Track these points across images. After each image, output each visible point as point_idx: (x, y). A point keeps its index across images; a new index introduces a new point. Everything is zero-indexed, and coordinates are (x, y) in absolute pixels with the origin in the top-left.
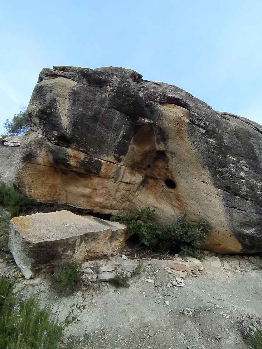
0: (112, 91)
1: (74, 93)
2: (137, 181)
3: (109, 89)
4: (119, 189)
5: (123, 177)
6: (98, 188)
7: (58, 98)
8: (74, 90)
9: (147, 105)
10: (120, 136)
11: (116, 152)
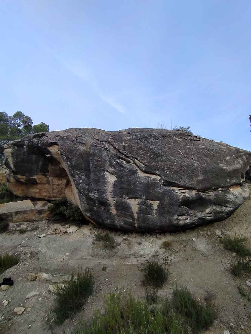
0: (26, 148)
1: (12, 154)
2: (63, 183)
3: (25, 147)
4: (53, 188)
5: (52, 183)
6: (42, 189)
7: (8, 157)
8: (11, 153)
9: (44, 149)
10: (40, 165)
11: (41, 173)
